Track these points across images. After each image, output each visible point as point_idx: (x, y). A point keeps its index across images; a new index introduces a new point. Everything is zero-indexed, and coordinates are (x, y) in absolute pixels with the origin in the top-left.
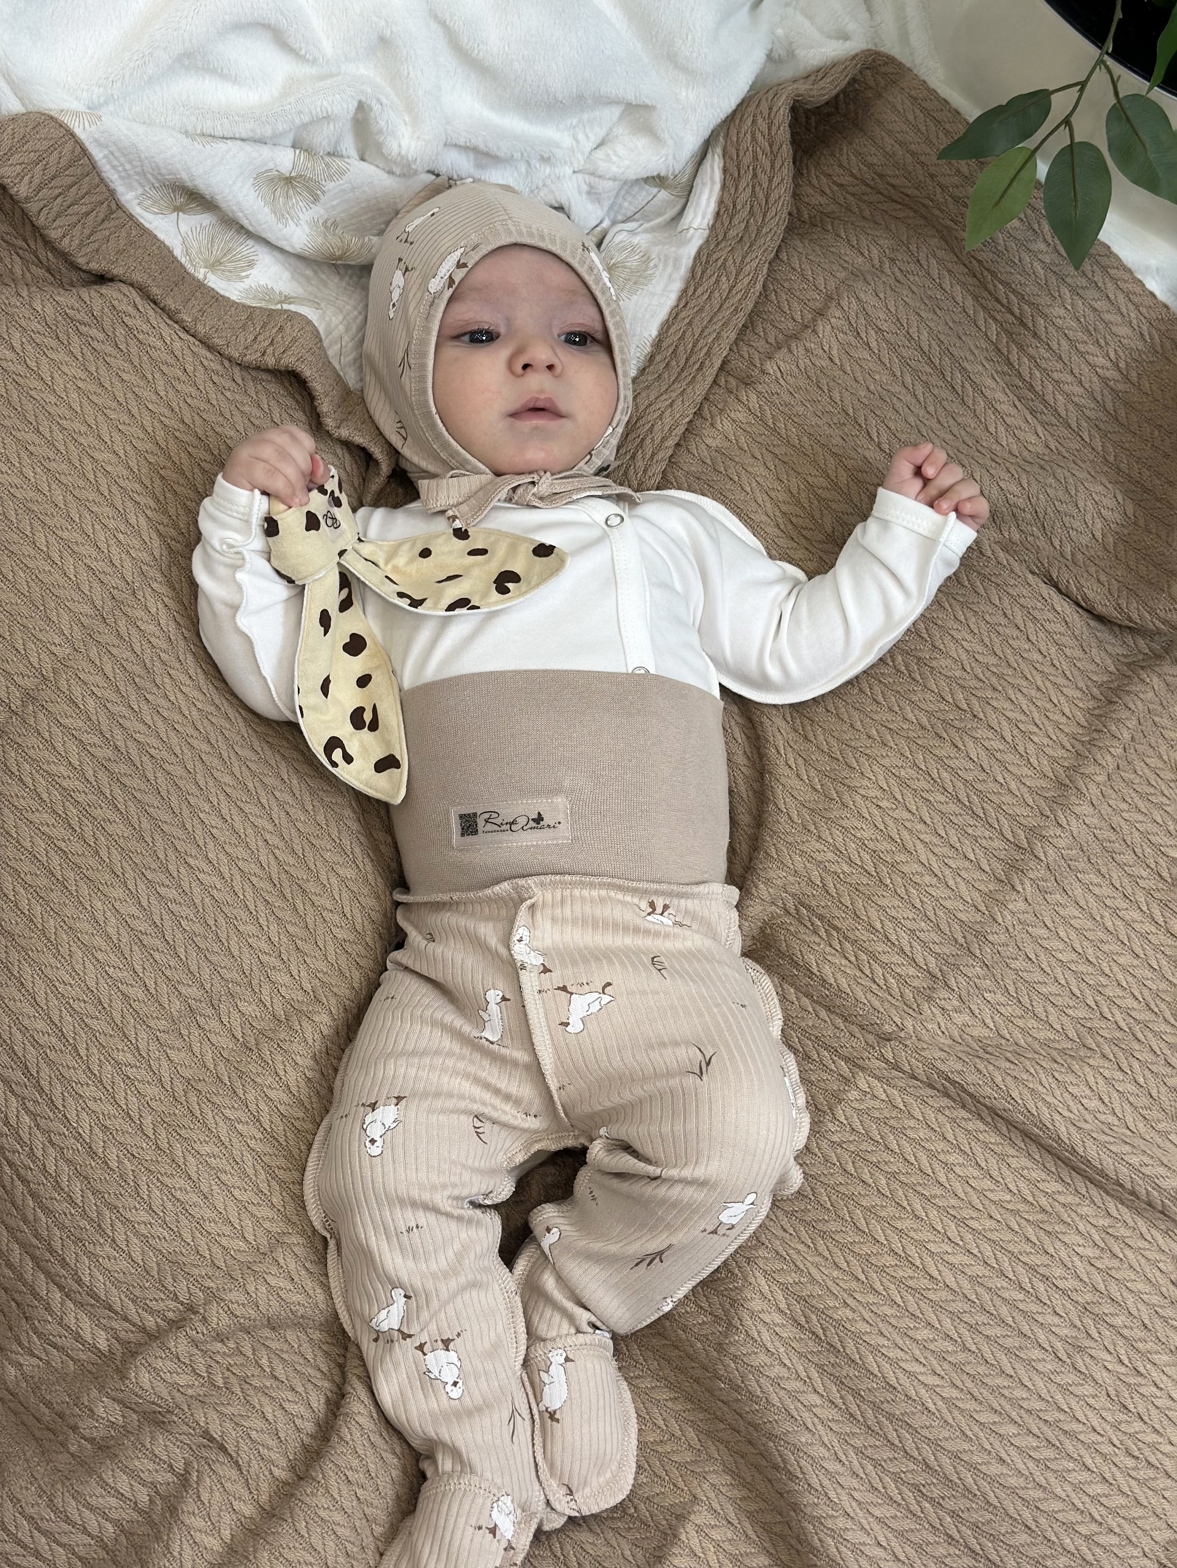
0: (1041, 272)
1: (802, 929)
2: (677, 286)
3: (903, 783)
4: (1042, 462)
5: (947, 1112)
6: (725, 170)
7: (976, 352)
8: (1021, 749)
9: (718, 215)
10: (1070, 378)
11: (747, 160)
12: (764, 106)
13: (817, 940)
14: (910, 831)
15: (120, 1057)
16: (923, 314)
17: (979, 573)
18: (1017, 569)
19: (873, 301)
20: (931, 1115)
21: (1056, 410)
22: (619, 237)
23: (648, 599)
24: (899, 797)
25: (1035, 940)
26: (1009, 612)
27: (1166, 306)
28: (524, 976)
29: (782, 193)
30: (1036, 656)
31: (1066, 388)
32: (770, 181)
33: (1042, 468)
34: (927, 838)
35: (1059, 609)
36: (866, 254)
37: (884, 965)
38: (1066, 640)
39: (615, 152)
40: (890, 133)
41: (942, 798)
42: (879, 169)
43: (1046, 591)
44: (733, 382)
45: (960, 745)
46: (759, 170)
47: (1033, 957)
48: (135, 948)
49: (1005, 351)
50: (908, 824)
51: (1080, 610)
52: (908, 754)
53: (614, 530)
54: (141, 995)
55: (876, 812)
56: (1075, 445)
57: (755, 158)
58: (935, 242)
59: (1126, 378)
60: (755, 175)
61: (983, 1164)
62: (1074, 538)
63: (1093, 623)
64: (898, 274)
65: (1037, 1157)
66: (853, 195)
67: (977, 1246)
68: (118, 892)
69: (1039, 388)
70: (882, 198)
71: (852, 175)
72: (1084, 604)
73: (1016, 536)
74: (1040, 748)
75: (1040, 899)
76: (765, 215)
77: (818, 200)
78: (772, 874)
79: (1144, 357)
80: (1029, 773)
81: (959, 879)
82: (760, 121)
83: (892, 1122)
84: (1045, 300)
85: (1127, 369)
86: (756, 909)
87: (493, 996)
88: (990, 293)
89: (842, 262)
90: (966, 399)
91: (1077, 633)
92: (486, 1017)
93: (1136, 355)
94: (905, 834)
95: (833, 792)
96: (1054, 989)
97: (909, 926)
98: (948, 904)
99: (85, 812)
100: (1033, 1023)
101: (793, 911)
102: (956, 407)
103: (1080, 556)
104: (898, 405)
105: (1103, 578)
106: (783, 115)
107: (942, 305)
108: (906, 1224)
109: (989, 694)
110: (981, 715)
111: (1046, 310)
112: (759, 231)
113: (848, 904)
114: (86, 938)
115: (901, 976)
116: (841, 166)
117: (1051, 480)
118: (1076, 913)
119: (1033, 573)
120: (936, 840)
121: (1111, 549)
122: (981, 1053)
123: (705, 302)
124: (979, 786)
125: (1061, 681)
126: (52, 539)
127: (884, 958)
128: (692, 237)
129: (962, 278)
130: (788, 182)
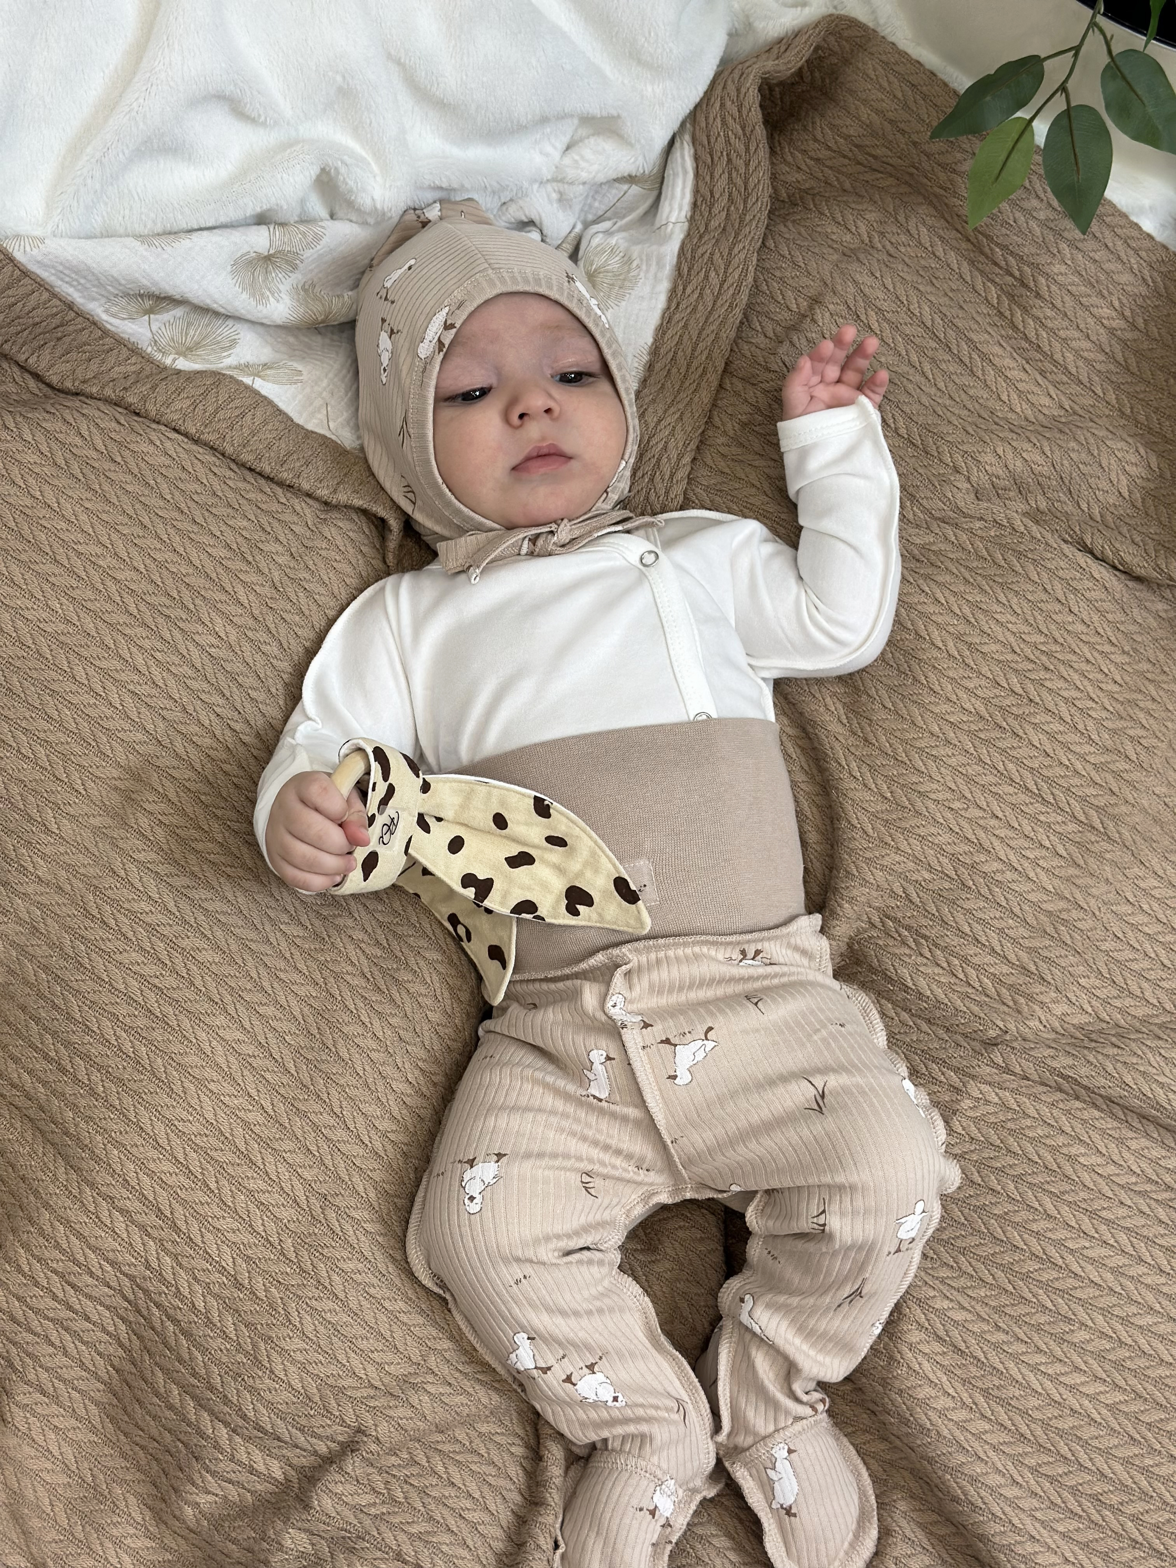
0: (1037, 231)
1: (891, 942)
2: (664, 286)
3: (970, 780)
4: (1061, 426)
5: (1061, 1105)
6: (696, 158)
7: (978, 319)
8: (1081, 727)
9: (695, 205)
10: (1077, 334)
11: (719, 145)
12: (731, 88)
13: (907, 951)
14: (985, 829)
15: (252, 1185)
16: (921, 288)
17: (1014, 550)
18: (1051, 542)
19: (869, 280)
20: (1045, 1111)
21: (1066, 368)
22: (595, 240)
23: (697, 638)
24: (969, 796)
25: (1120, 917)
26: (1049, 587)
27: (1165, 247)
28: (627, 1035)
29: (761, 177)
30: (1080, 627)
31: (1074, 344)
32: (747, 165)
33: (1061, 431)
34: (1002, 833)
35: (1097, 576)
36: (853, 229)
37: (977, 968)
38: (1107, 606)
39: (582, 157)
40: (865, 102)
41: (1011, 790)
42: (857, 141)
43: (1083, 559)
44: (739, 385)
45: (1021, 733)
46: (733, 155)
47: (1120, 935)
48: (246, 1073)
49: (1007, 314)
50: (981, 822)
51: (1117, 573)
52: (972, 750)
53: (652, 569)
54: (261, 1119)
55: (949, 815)
56: (1088, 401)
57: (728, 142)
58: (923, 210)
59: (1133, 326)
60: (729, 161)
61: (1104, 1151)
62: (1101, 498)
63: (1131, 584)
64: (889, 246)
65: (1155, 1136)
66: (831, 168)
67: (1113, 1236)
68: (220, 1020)
69: (1046, 349)
70: (862, 169)
71: (829, 148)
72: (1121, 568)
73: (1043, 505)
74: (1099, 722)
75: (1120, 877)
76: (745, 202)
77: (794, 177)
78: (855, 892)
79: (1149, 302)
80: (1092, 750)
81: (1038, 870)
82: (728, 103)
83: (1010, 1125)
84: (1043, 259)
85: (1133, 317)
86: (843, 929)
87: (597, 1056)
88: (987, 257)
89: (830, 242)
90: (975, 369)
91: (1117, 596)
92: (592, 1077)
93: (1140, 301)
94: (981, 834)
95: (904, 799)
96: (1146, 964)
97: (998, 926)
98: (1032, 897)
99: (172, 944)
100: (1129, 1001)
101: (879, 925)
102: (966, 380)
103: (1109, 518)
104: (910, 387)
105: (1138, 539)
106: (753, 97)
107: (938, 274)
108: (1041, 1225)
109: (1042, 674)
110: (1037, 700)
111: (1047, 269)
112: (741, 221)
113: (934, 912)
114: (196, 1072)
115: (995, 975)
116: (816, 140)
117: (1073, 444)
118: (1156, 884)
119: (1066, 541)
120: (1011, 834)
121: (1139, 504)
122: (1086, 1043)
123: (697, 301)
124: (1045, 772)
125: (1107, 648)
126: (91, 671)
127: (976, 960)
128: (672, 233)
129: (954, 243)
130: (765, 164)
